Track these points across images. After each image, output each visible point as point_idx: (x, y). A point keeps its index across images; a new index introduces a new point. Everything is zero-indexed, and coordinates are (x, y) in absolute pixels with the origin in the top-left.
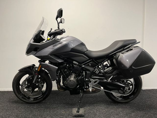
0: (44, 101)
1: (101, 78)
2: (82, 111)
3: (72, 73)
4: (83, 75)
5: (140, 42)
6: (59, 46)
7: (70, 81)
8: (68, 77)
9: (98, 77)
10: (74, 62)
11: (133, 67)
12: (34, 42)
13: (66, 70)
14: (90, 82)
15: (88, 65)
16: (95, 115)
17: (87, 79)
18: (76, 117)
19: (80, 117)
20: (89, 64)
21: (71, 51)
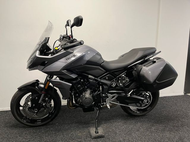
1: (118, 92)
2: (101, 131)
3: (86, 89)
4: (99, 91)
5: (160, 52)
7: (86, 98)
8: (82, 94)
9: (115, 91)
10: (90, 76)
11: (157, 82)
13: (80, 86)
14: (108, 97)
15: (105, 79)
17: (104, 95)
18: (96, 138)
19: (100, 138)
20: (106, 77)
21: (86, 64)
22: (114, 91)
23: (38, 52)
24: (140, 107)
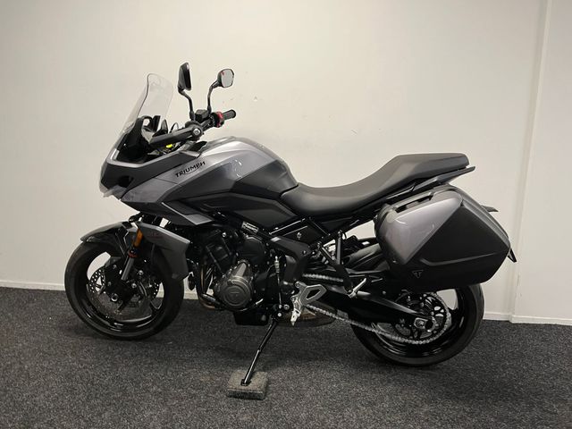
0: (158, 336)
1: (334, 279)
2: (258, 382)
3: (239, 258)
4: (273, 269)
5: (473, 168)
6: (193, 174)
7: (230, 284)
8: (225, 271)
9: (324, 277)
10: (246, 225)
11: (424, 261)
12: (119, 159)
13: (220, 248)
14: (297, 291)
15: (293, 237)
16: (300, 397)
17: (286, 283)
18: (236, 397)
19: (249, 399)
20: (297, 232)
21: (232, 191)
22: (321, 277)
23: (116, 152)
24: (407, 337)
